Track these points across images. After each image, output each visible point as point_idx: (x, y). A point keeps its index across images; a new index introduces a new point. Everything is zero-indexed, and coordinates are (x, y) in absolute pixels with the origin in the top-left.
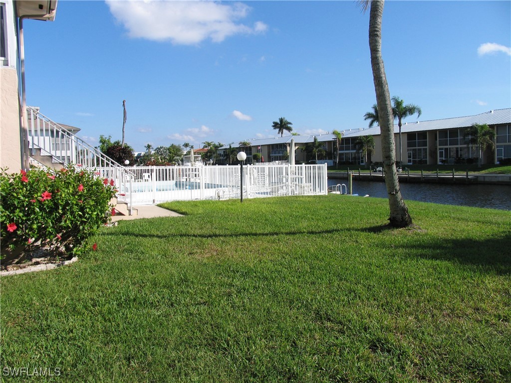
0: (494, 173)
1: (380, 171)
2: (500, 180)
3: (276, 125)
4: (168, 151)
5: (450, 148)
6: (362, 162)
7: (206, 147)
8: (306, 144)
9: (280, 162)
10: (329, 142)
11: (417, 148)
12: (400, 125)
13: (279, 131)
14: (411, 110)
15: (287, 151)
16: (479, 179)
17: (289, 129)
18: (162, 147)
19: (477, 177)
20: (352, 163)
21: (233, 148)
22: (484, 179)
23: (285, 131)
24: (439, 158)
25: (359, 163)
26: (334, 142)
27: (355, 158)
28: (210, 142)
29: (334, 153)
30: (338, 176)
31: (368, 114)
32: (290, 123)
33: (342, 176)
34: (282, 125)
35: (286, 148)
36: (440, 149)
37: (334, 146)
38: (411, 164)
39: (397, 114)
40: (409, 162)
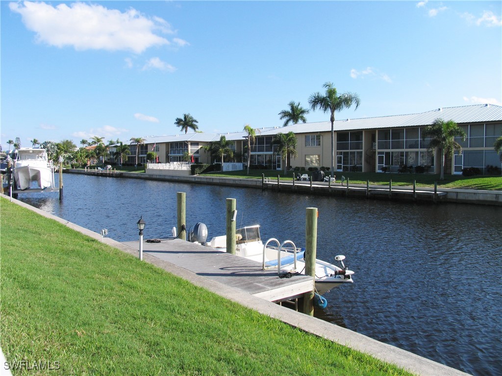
0: (467, 187)
1: (305, 179)
2: (481, 198)
3: (179, 122)
4: (56, 147)
5: (392, 153)
6: (279, 166)
7: (95, 143)
8: (211, 143)
9: (179, 163)
10: (239, 142)
11: (349, 151)
12: (332, 120)
13: (183, 128)
14: (346, 101)
15: (187, 150)
16: (450, 196)
17: (194, 127)
18: (50, 142)
19: (447, 192)
20: (266, 168)
21: (125, 145)
22: (457, 196)
23: (189, 129)
24: (377, 165)
25: (275, 168)
26: (245, 142)
27: (270, 161)
28: (100, 138)
29: (244, 155)
30: (250, 183)
31: (283, 113)
32: (195, 121)
33: (254, 184)
34: (186, 123)
35: (187, 147)
36: (379, 153)
37: (244, 147)
38: (341, 170)
39: (329, 105)
40: (338, 168)
